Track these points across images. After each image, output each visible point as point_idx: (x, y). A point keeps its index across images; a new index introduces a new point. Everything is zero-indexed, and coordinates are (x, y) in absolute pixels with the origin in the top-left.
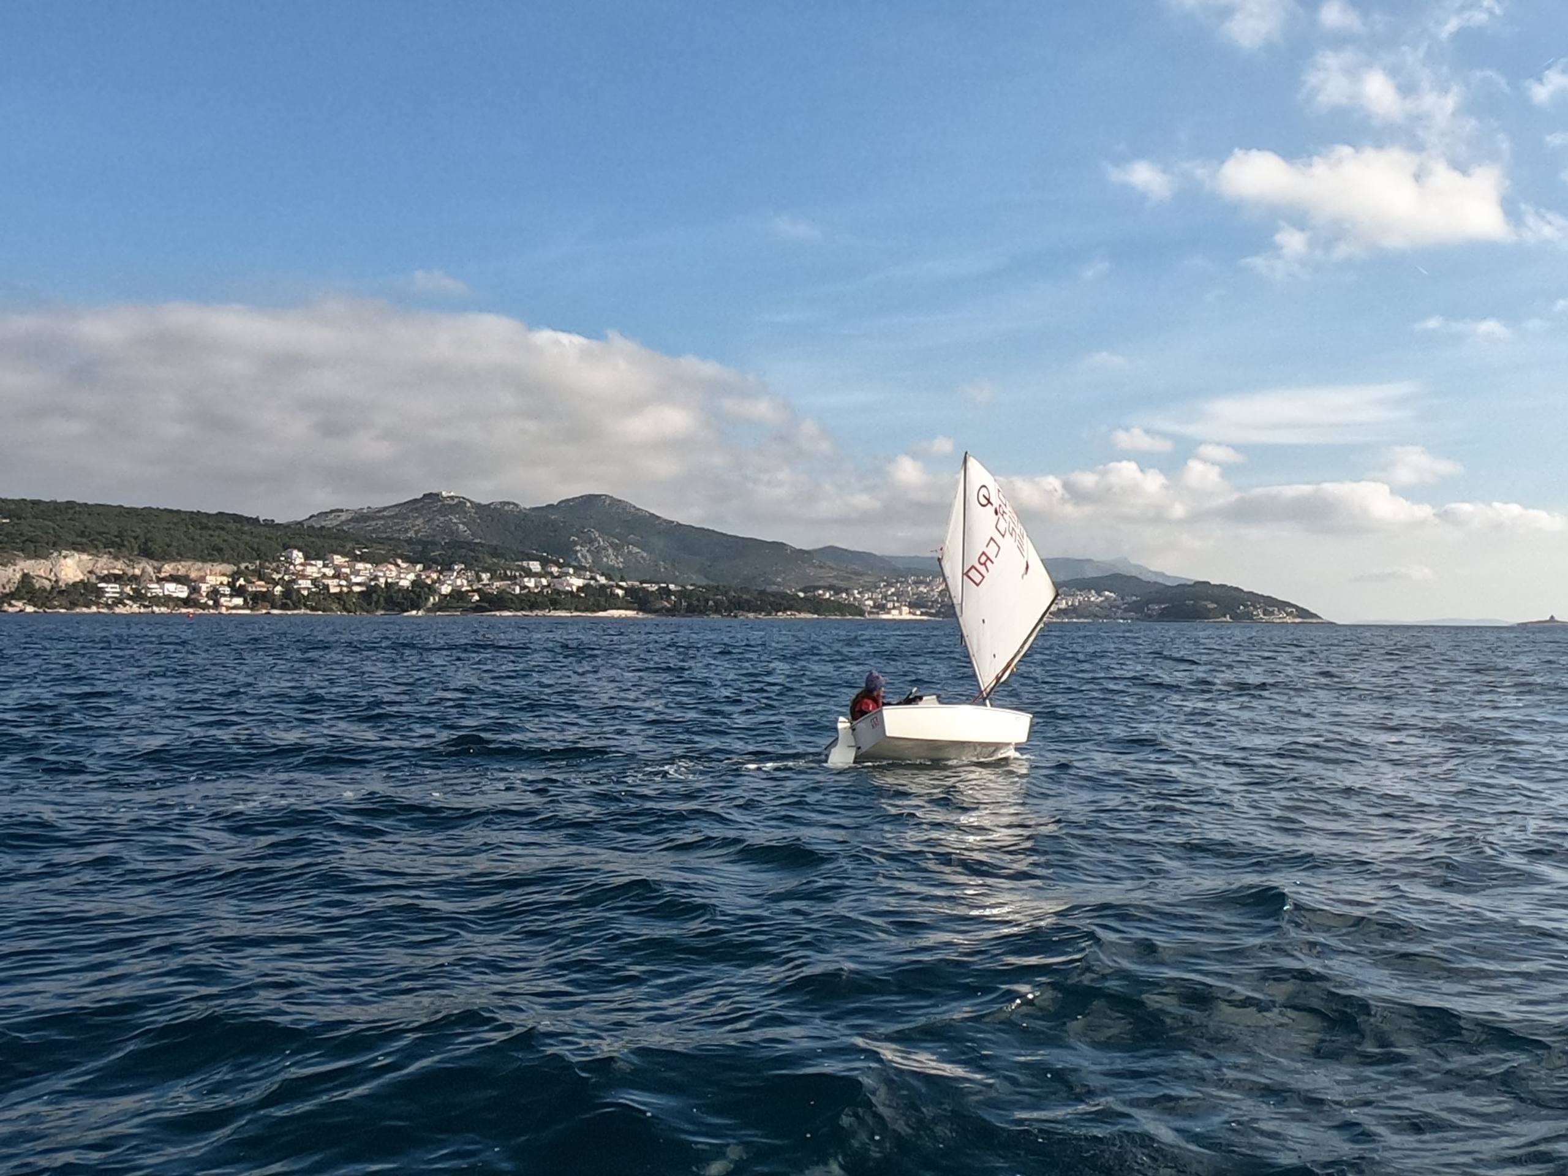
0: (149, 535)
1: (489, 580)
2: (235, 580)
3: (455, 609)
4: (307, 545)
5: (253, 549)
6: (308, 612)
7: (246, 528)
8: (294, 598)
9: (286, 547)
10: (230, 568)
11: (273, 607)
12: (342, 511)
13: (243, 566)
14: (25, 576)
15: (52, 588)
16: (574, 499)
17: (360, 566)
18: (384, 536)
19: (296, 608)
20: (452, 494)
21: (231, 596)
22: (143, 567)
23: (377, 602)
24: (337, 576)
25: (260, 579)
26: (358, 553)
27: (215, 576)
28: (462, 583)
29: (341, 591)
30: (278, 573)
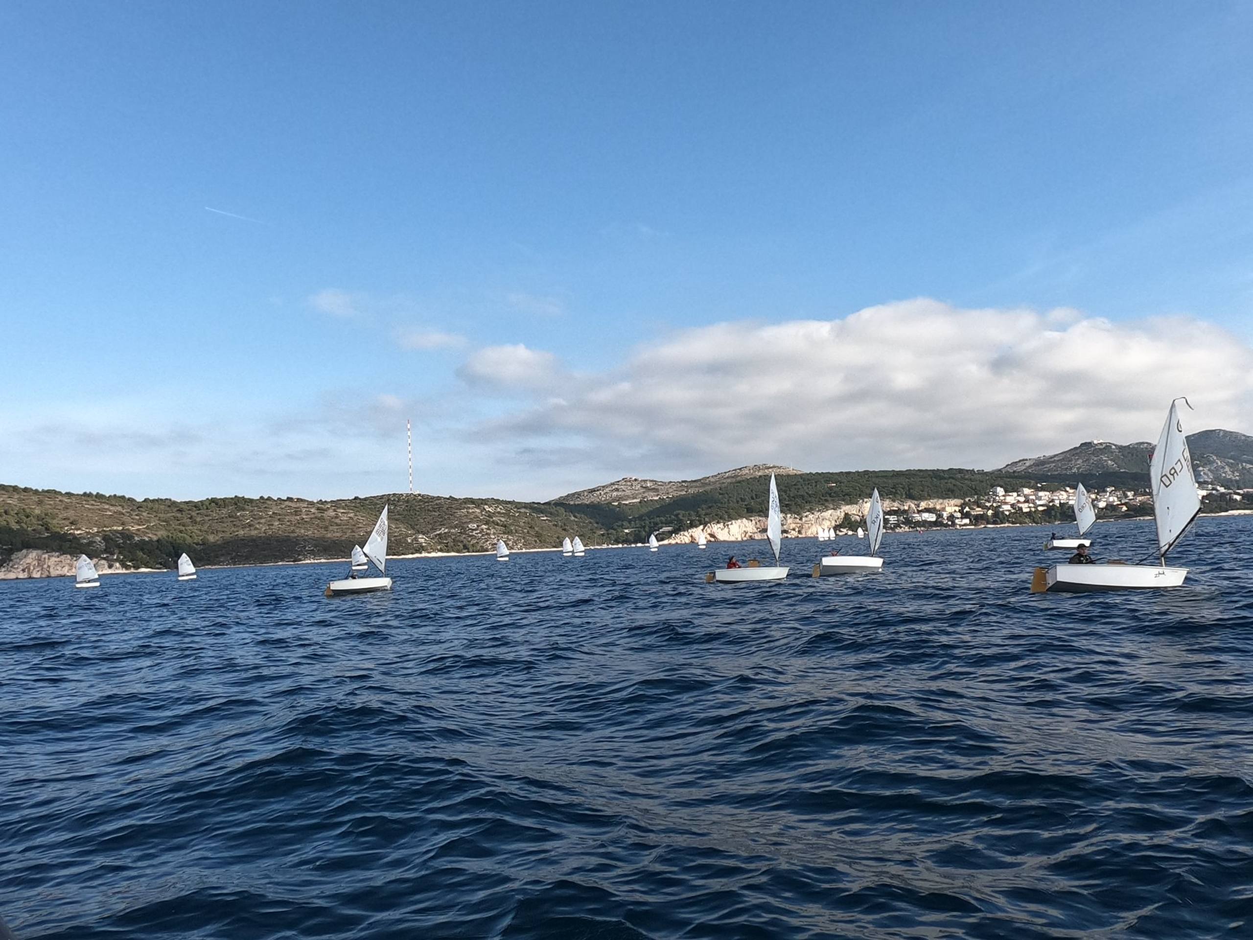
0: (911, 486)
1: (1133, 496)
2: (963, 509)
3: (1111, 517)
4: (1006, 484)
5: (971, 488)
6: (1011, 525)
7: (967, 477)
8: (1001, 516)
9: (992, 486)
10: (959, 501)
11: (988, 523)
12: (1027, 460)
13: (967, 500)
14: (846, 514)
15: (861, 520)
16: (1194, 435)
17: (1041, 494)
18: (1056, 473)
19: (1002, 523)
20: (1101, 441)
21: (962, 518)
22: (909, 505)
23: (1055, 516)
24: (1027, 501)
25: (978, 507)
26: (1039, 485)
27: (950, 507)
28: (1114, 500)
29: (1031, 511)
30: (989, 502)
